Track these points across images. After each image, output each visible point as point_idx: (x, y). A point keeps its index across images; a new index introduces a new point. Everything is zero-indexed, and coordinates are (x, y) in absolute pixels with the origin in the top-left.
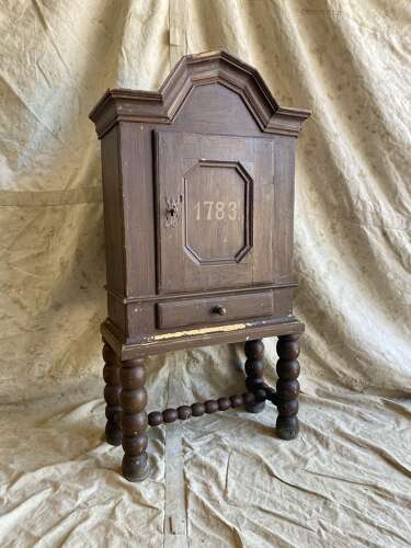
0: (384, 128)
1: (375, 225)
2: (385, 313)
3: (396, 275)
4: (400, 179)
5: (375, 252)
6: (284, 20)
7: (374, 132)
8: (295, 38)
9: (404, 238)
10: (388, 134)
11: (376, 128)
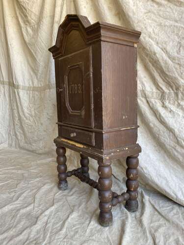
1: (142, 97)
2: (155, 146)
3: (154, 125)
4: (155, 71)
5: (143, 111)
6: (100, 4)
8: (104, 11)
9: (158, 104)
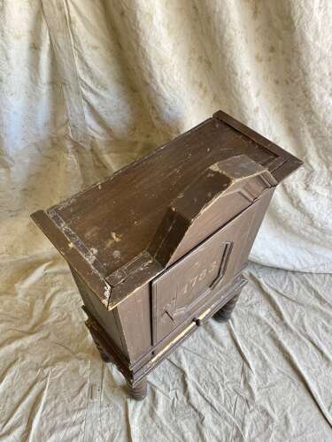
0: (310, 107)
7: (298, 106)
10: (312, 112)
11: (302, 104)
